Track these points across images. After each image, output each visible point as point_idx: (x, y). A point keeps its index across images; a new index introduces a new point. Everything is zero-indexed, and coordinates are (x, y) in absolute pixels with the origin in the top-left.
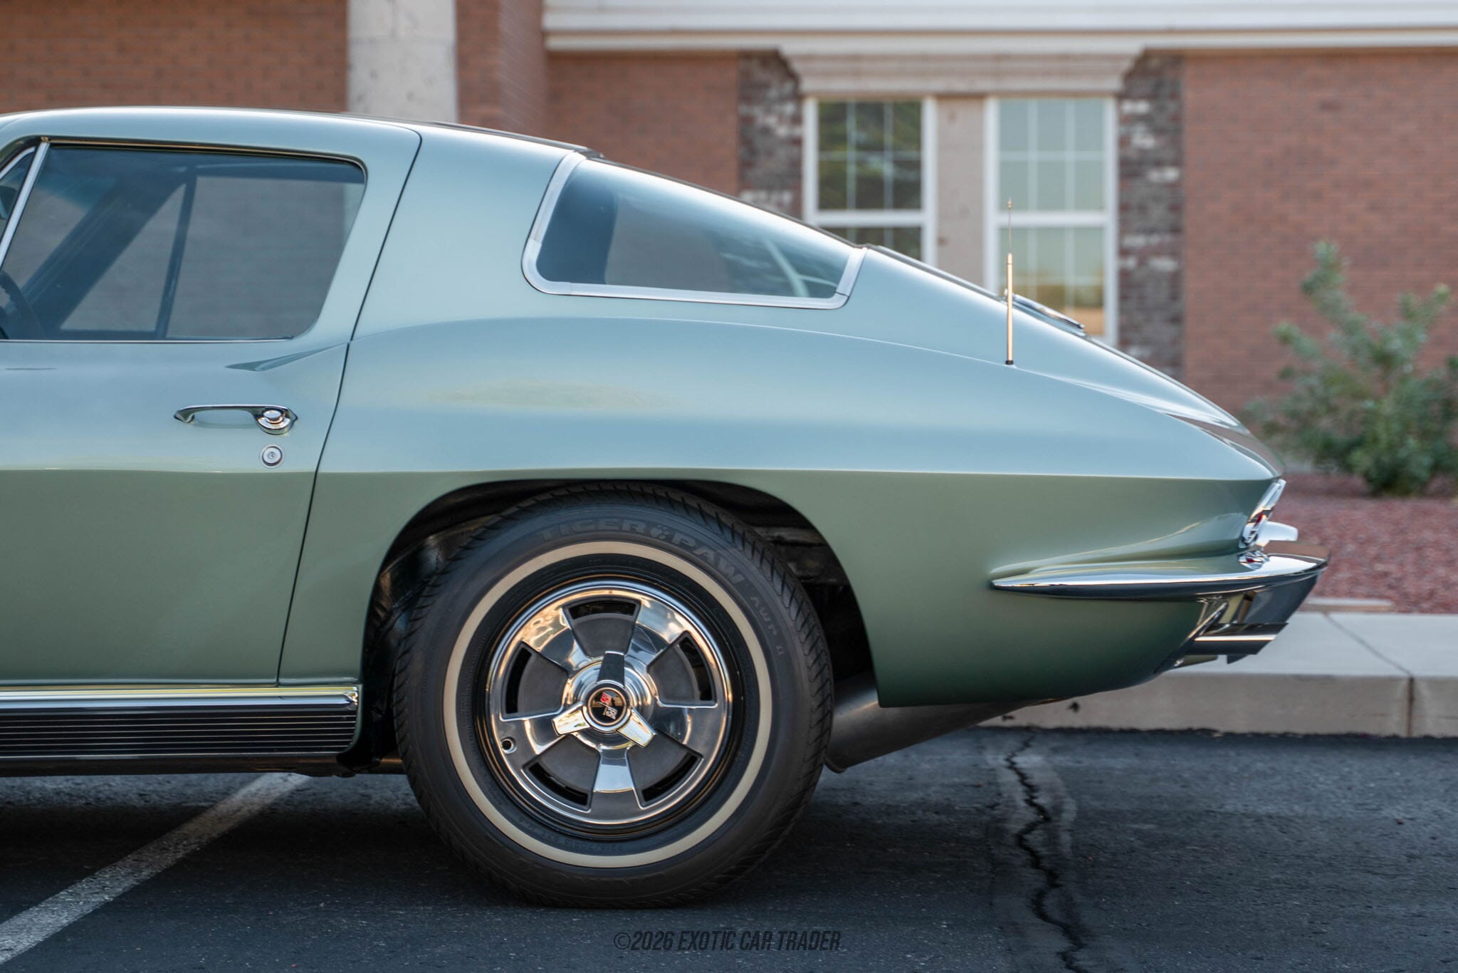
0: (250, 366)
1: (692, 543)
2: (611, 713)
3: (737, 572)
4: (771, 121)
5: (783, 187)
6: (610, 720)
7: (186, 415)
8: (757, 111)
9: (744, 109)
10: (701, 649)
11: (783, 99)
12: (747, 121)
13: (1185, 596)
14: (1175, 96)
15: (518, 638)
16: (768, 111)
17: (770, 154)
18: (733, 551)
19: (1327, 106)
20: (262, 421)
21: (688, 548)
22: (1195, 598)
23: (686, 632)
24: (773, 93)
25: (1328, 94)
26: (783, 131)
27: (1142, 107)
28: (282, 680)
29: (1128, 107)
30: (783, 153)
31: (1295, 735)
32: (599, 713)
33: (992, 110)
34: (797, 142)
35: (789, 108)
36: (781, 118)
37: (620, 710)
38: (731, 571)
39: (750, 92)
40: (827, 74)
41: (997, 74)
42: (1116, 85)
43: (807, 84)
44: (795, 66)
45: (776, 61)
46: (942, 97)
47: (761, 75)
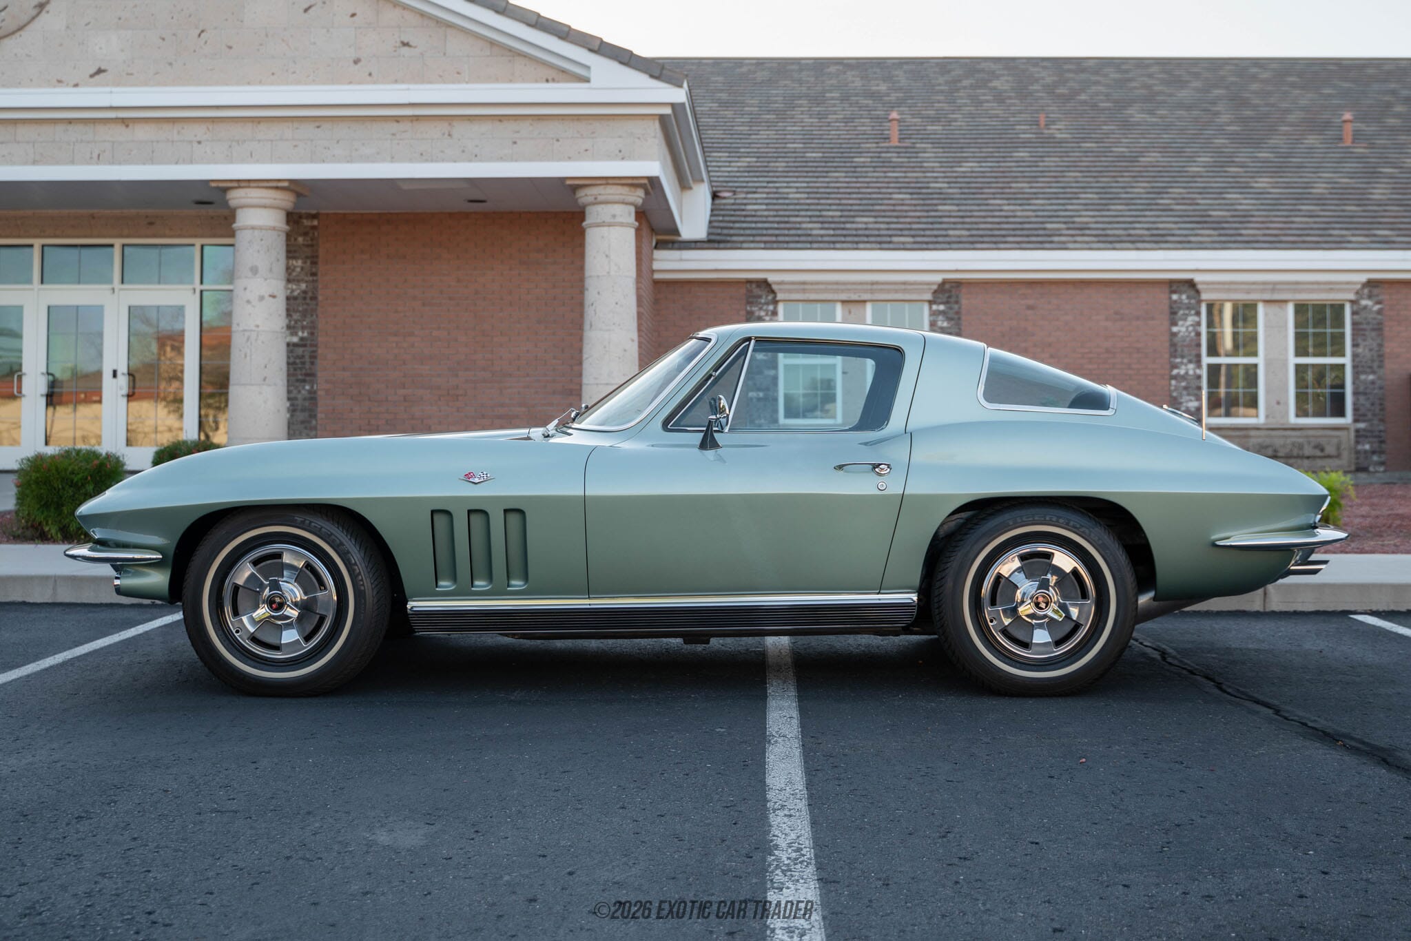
0: (866, 444)
1: (1078, 526)
2: (1043, 605)
3: (1099, 539)
4: (762, 313)
6: (1042, 609)
7: (840, 467)
8: (755, 309)
10: (1082, 576)
11: (767, 304)
12: (750, 313)
13: (1287, 549)
14: (957, 302)
15: (996, 572)
16: (761, 309)
18: (1096, 529)
19: (1030, 308)
20: (877, 470)
21: (1076, 528)
22: (1292, 550)
23: (1075, 567)
24: (763, 300)
25: (1030, 302)
27: (942, 307)
28: (882, 591)
29: (935, 307)
31: (1212, 611)
32: (1037, 605)
33: (869, 307)
35: (771, 307)
36: (767, 311)
37: (1047, 604)
38: (1096, 538)
39: (751, 299)
40: (790, 291)
41: (872, 291)
42: (929, 296)
43: (780, 296)
44: (775, 287)
45: (765, 284)
46: (843, 302)
47: (757, 291)
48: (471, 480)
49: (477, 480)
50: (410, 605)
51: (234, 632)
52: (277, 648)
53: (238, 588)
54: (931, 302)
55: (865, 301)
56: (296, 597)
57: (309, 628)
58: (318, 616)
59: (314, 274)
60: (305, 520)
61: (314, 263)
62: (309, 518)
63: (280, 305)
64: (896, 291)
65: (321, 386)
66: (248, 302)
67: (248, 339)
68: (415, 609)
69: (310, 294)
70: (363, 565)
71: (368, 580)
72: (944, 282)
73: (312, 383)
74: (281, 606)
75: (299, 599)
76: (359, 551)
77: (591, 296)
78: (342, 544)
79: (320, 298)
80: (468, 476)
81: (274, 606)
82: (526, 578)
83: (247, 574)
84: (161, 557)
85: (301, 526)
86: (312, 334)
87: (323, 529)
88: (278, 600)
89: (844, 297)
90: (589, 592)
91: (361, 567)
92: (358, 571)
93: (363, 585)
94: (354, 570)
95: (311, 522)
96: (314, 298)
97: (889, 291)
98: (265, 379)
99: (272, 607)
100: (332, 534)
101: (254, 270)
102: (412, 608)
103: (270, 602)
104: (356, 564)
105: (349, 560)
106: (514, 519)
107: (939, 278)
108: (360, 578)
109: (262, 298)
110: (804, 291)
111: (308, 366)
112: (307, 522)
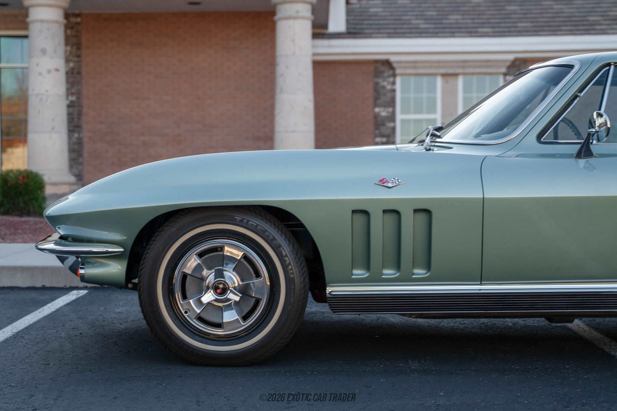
4: (385, 84)
5: (389, 106)
8: (380, 81)
9: (376, 80)
11: (389, 76)
12: (377, 84)
16: (384, 81)
17: (385, 95)
24: (386, 74)
26: (389, 87)
29: (508, 78)
30: (389, 95)
33: (461, 80)
34: (394, 91)
35: (391, 79)
36: (388, 82)
39: (377, 74)
40: (405, 68)
41: (463, 67)
42: (504, 70)
43: (398, 71)
44: (395, 65)
45: (388, 64)
46: (443, 75)
47: (382, 68)
48: (385, 185)
49: (390, 185)
50: (329, 290)
51: (183, 312)
52: (219, 326)
53: (187, 276)
54: (505, 75)
55: (456, 75)
56: (234, 283)
57: (246, 310)
58: (254, 300)
59: (79, 56)
60: (243, 219)
61: (79, 48)
62: (246, 218)
63: (61, 77)
64: (481, 67)
65: (85, 134)
66: (40, 74)
67: (41, 100)
68: (333, 293)
69: (76, 71)
70: (293, 257)
71: (297, 269)
72: (516, 60)
73: (79, 132)
74: (224, 291)
75: (236, 285)
76: (288, 245)
77: (281, 69)
78: (274, 239)
79: (84, 73)
80: (382, 182)
81: (218, 291)
82: (428, 266)
83: (195, 264)
84: (122, 250)
85: (240, 224)
86: (78, 98)
87: (259, 227)
88: (221, 286)
89: (443, 71)
90: (481, 280)
91: (290, 259)
92: (288, 262)
93: (293, 273)
94: (285, 261)
95: (248, 221)
96: (79, 73)
97: (475, 67)
98: (53, 128)
99: (216, 292)
100: (266, 231)
101: (44, 52)
102: (331, 292)
103: (215, 288)
104: (286, 256)
105: (281, 253)
106: (422, 217)
107: (511, 57)
108: (290, 267)
109: (49, 71)
110: (415, 68)
111: (76, 120)
112: (245, 221)
